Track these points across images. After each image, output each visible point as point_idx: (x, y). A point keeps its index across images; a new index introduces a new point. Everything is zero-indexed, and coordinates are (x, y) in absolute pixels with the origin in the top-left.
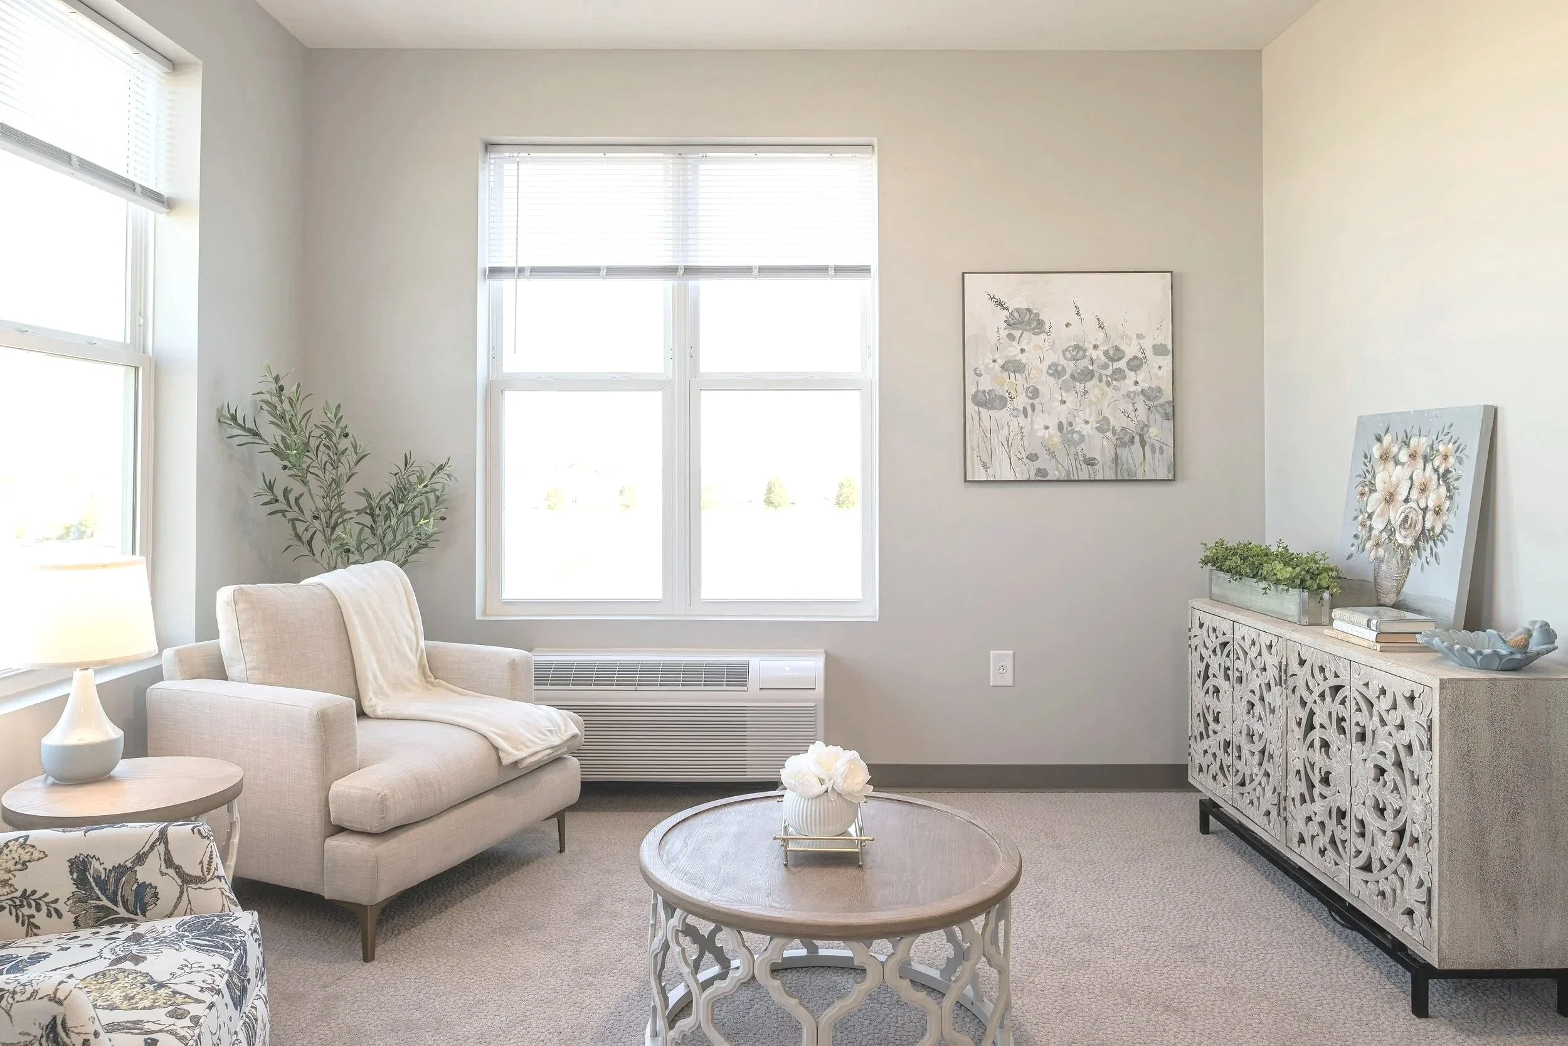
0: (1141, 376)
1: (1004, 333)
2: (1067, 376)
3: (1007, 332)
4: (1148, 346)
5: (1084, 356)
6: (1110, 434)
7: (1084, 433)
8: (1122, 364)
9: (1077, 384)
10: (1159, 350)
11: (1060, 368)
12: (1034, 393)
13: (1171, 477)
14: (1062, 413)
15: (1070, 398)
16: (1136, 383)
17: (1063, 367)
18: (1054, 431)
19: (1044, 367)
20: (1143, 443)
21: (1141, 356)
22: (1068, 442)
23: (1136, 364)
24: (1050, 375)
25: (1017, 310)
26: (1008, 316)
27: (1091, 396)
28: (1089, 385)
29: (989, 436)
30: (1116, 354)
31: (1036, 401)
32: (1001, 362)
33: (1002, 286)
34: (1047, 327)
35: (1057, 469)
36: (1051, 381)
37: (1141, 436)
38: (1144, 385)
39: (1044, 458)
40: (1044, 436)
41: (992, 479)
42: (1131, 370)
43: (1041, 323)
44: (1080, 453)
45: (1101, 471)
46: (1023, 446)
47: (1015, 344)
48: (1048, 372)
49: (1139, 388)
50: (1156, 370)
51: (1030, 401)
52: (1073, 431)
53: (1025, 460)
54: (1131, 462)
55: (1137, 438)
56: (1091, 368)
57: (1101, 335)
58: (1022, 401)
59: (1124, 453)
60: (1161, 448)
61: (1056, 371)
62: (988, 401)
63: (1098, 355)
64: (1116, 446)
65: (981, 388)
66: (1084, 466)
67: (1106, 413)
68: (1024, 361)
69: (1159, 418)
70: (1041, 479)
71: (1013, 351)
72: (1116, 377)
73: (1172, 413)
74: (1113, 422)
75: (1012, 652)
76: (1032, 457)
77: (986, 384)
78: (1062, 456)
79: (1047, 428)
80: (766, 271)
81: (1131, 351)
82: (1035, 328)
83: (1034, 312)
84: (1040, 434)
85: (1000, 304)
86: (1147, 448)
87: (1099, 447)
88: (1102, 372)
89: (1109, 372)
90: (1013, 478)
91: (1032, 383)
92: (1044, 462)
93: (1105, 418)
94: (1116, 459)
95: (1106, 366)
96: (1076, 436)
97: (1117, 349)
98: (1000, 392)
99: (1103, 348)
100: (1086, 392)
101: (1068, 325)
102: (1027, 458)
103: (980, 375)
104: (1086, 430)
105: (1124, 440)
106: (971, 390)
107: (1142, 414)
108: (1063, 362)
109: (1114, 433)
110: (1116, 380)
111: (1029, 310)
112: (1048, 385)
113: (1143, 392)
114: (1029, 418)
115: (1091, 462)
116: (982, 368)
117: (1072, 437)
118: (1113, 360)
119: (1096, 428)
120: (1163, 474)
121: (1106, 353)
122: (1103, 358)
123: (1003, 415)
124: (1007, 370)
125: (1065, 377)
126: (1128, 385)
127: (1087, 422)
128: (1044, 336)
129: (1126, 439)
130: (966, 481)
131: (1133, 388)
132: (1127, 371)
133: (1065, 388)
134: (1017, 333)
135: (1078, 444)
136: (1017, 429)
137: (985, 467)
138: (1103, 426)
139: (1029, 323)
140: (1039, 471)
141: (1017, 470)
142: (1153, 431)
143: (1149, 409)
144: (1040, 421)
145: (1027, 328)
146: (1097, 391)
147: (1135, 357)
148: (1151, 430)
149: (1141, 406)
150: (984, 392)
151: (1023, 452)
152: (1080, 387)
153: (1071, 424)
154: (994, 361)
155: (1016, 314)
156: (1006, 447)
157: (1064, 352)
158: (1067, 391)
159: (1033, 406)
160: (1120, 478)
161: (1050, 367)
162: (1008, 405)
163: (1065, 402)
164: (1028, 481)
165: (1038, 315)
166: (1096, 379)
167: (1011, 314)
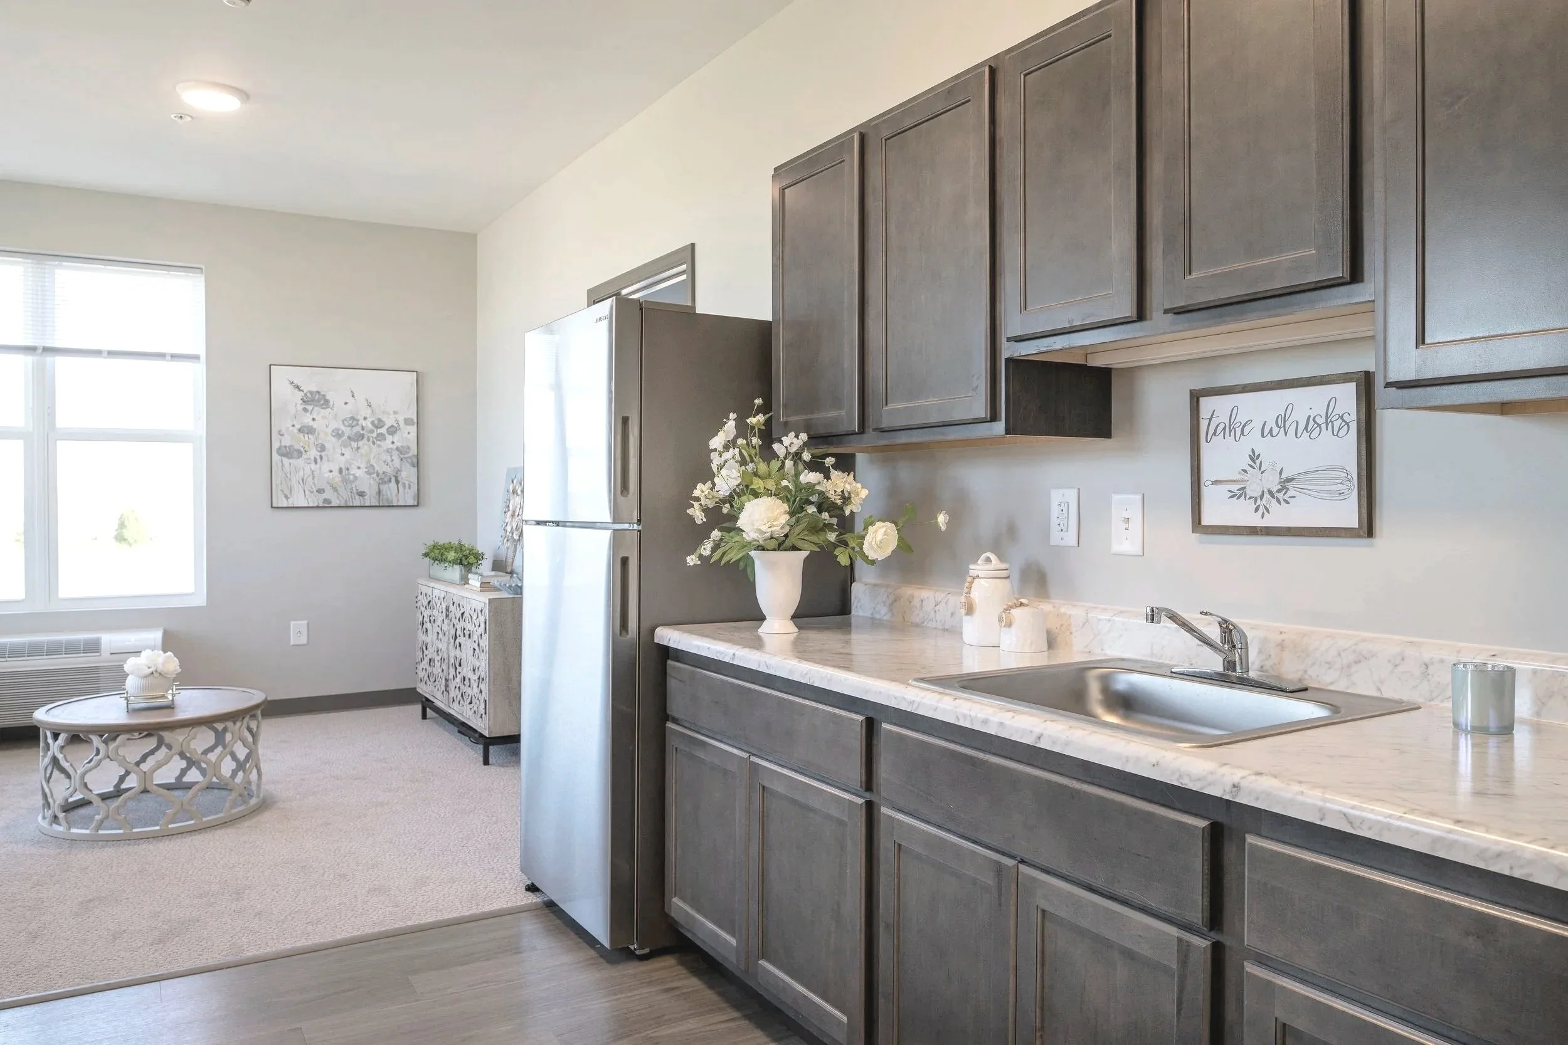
0: (396, 438)
1: (300, 407)
2: (345, 438)
3: (302, 406)
4: (401, 419)
5: (357, 424)
6: (375, 475)
7: (357, 475)
8: (383, 430)
9: (352, 443)
10: (408, 422)
11: (340, 432)
12: (323, 448)
13: (416, 503)
14: (341, 462)
15: (348, 452)
16: (393, 443)
17: (343, 431)
18: (336, 473)
19: (329, 430)
20: (397, 482)
21: (396, 425)
22: (345, 481)
23: (392, 431)
24: (334, 436)
25: (311, 392)
26: (303, 395)
27: (362, 451)
28: (360, 443)
29: (289, 476)
30: (379, 424)
31: (323, 454)
32: (298, 426)
33: (301, 376)
34: (331, 403)
35: (338, 498)
36: (334, 440)
37: (396, 477)
38: (397, 444)
39: (328, 488)
40: (329, 476)
41: (291, 506)
42: (389, 434)
43: (327, 402)
44: (354, 489)
45: (369, 499)
46: (314, 483)
47: (308, 414)
48: (332, 435)
49: (394, 446)
50: (406, 435)
51: (319, 454)
52: (349, 474)
53: (315, 492)
54: (389, 493)
55: (393, 479)
56: (362, 432)
57: (369, 411)
58: (313, 453)
59: (384, 488)
60: (409, 485)
61: (338, 434)
62: (288, 453)
63: (368, 424)
64: (379, 484)
65: (283, 444)
66: (357, 497)
67: (373, 462)
68: (315, 427)
69: (408, 466)
70: (327, 506)
71: (307, 420)
72: (379, 439)
73: (417, 463)
74: (377, 468)
75: (306, 622)
76: (320, 491)
77: (287, 441)
78: (341, 490)
79: (331, 471)
80: (111, 354)
81: (389, 422)
82: (322, 405)
83: (322, 393)
84: (327, 475)
85: (298, 387)
86: (400, 485)
87: (368, 484)
88: (369, 435)
89: (375, 435)
90: (306, 506)
91: (320, 441)
92: (329, 494)
93: (372, 465)
94: (379, 492)
95: (372, 431)
96: (351, 477)
97: (380, 420)
98: (297, 447)
99: (370, 420)
100: (358, 448)
101: (346, 403)
102: (317, 491)
103: (282, 435)
104: (358, 473)
105: (383, 480)
106: (276, 445)
107: (397, 463)
108: (343, 428)
109: (378, 476)
110: (379, 440)
111: (318, 392)
112: (331, 443)
113: (397, 449)
114: (318, 465)
115: (361, 494)
116: (284, 431)
117: (349, 477)
118: (377, 427)
119: (366, 472)
120: (411, 502)
121: (373, 422)
122: (370, 426)
123: (300, 462)
124: (303, 432)
125: (344, 438)
126: (387, 444)
127: (359, 468)
128: (329, 410)
129: (386, 479)
130: (272, 507)
131: (391, 446)
132: (387, 435)
133: (344, 445)
134: (310, 408)
135: (353, 482)
136: (310, 473)
137: (287, 497)
138: (370, 469)
139: (319, 401)
140: (325, 500)
141: (309, 499)
142: (404, 474)
143: (402, 460)
144: (326, 466)
145: (317, 404)
146: (366, 447)
147: (392, 426)
148: (402, 473)
149: (396, 457)
150: (285, 447)
151: (313, 487)
152: (354, 444)
153: (348, 469)
154: (293, 426)
155: (309, 395)
156: (302, 484)
157: (343, 421)
158: (345, 447)
159: (321, 458)
160: (381, 504)
161: (333, 431)
162: (304, 456)
163: (343, 455)
164: (318, 507)
165: (324, 396)
166: (365, 439)
167: (305, 394)
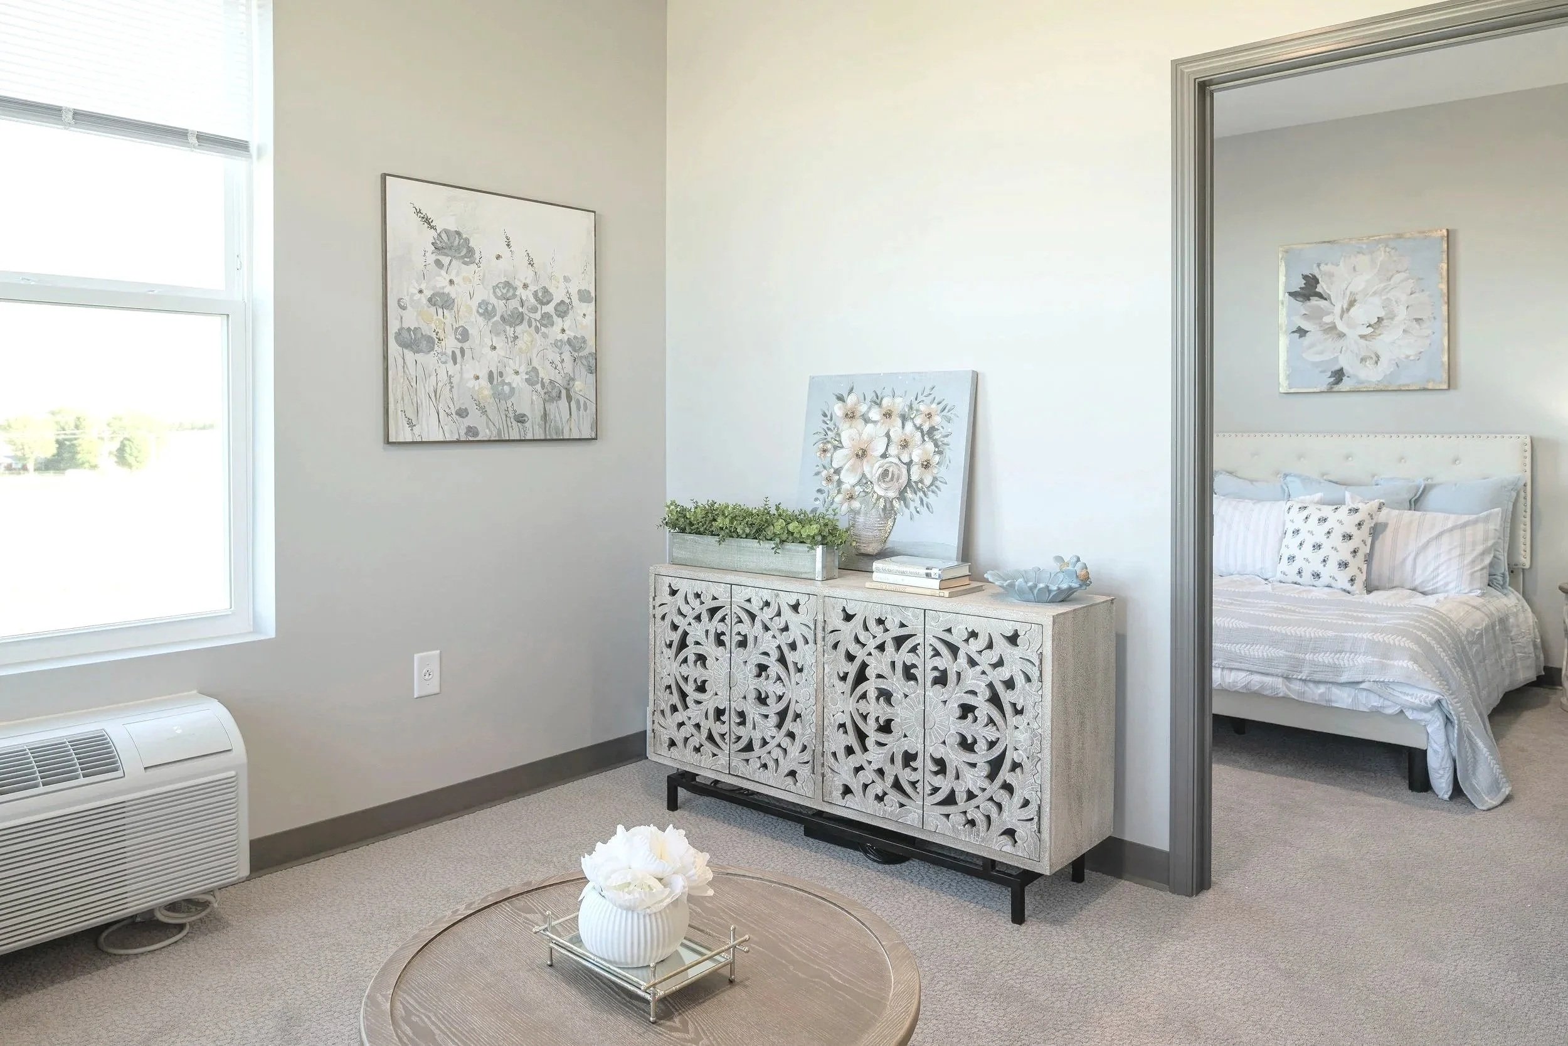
0: (567, 323)
1: (431, 258)
2: (497, 318)
3: (434, 257)
4: (574, 292)
5: (514, 296)
6: (538, 387)
7: (514, 385)
8: (549, 308)
9: (508, 328)
10: (583, 296)
11: (490, 308)
12: (464, 336)
13: (593, 436)
14: (490, 360)
15: (499, 342)
16: (563, 331)
17: (494, 306)
18: (484, 382)
19: (474, 304)
20: (569, 398)
21: (567, 301)
22: (498, 396)
23: (563, 310)
24: (481, 315)
25: (446, 231)
26: (436, 237)
27: (520, 343)
28: (519, 329)
29: (414, 384)
30: (543, 298)
31: (466, 345)
32: (428, 293)
33: (433, 199)
34: (477, 256)
35: (488, 427)
36: (480, 319)
37: (568, 390)
38: (570, 334)
39: (474, 412)
40: (474, 387)
41: (419, 439)
42: (559, 316)
43: (471, 251)
44: (510, 409)
45: (531, 429)
46: (452, 399)
47: (443, 272)
48: (478, 312)
49: (565, 337)
50: (580, 318)
51: (460, 345)
52: (503, 383)
53: (454, 416)
54: (558, 418)
55: (564, 392)
56: (521, 310)
57: (530, 272)
58: (451, 343)
59: (552, 408)
60: (585, 403)
61: (486, 311)
62: (415, 341)
63: (527, 295)
64: (545, 401)
65: (405, 326)
66: (514, 423)
67: (535, 363)
68: (453, 295)
69: (584, 372)
70: (471, 440)
71: (441, 281)
72: (544, 322)
73: (594, 370)
74: (542, 374)
75: (438, 652)
76: (462, 413)
77: (411, 320)
78: (492, 411)
79: (477, 378)
80: (84, 119)
81: (558, 295)
82: (465, 256)
83: (464, 236)
84: (472, 383)
85: (427, 221)
86: (573, 404)
87: (528, 401)
88: (532, 315)
89: (538, 316)
90: (441, 439)
91: (461, 323)
92: (474, 419)
93: (535, 369)
94: (545, 416)
95: (534, 310)
96: (506, 388)
97: (545, 291)
98: (427, 330)
99: (532, 288)
100: (516, 338)
101: (498, 257)
102: (457, 414)
103: (404, 308)
104: (518, 381)
105: (554, 393)
106: (393, 328)
107: (568, 365)
108: (493, 300)
109: (543, 386)
110: (545, 326)
111: (458, 233)
112: (477, 326)
113: (569, 341)
114: (458, 365)
115: (521, 419)
116: (406, 299)
117: (503, 389)
118: (542, 303)
119: (526, 379)
120: (587, 434)
121: (535, 294)
122: (533, 300)
123: (429, 360)
124: (435, 305)
125: (495, 319)
126: (554, 332)
127: (517, 373)
128: (473, 267)
129: (554, 394)
130: (388, 442)
131: (560, 336)
132: (555, 317)
133: (495, 331)
134: (445, 260)
135: (509, 397)
136: (445, 378)
137: (411, 424)
138: (533, 378)
139: (458, 250)
140: (471, 430)
141: (446, 428)
142: (578, 385)
143: (575, 360)
144: (470, 368)
145: (458, 255)
146: (526, 337)
147: (562, 302)
148: (577, 383)
149: (567, 356)
150: (409, 329)
151: (451, 406)
152: (510, 331)
153: (501, 374)
154: (421, 292)
155: (444, 236)
156: (434, 401)
157: (494, 288)
158: (498, 334)
159: (462, 351)
160: (548, 437)
161: (480, 306)
162: (436, 348)
163: (495, 348)
164: (458, 442)
165: (467, 240)
166: (525, 322)
167: (439, 235)
